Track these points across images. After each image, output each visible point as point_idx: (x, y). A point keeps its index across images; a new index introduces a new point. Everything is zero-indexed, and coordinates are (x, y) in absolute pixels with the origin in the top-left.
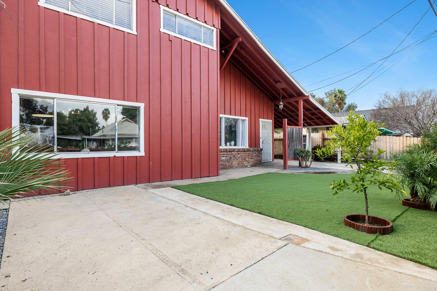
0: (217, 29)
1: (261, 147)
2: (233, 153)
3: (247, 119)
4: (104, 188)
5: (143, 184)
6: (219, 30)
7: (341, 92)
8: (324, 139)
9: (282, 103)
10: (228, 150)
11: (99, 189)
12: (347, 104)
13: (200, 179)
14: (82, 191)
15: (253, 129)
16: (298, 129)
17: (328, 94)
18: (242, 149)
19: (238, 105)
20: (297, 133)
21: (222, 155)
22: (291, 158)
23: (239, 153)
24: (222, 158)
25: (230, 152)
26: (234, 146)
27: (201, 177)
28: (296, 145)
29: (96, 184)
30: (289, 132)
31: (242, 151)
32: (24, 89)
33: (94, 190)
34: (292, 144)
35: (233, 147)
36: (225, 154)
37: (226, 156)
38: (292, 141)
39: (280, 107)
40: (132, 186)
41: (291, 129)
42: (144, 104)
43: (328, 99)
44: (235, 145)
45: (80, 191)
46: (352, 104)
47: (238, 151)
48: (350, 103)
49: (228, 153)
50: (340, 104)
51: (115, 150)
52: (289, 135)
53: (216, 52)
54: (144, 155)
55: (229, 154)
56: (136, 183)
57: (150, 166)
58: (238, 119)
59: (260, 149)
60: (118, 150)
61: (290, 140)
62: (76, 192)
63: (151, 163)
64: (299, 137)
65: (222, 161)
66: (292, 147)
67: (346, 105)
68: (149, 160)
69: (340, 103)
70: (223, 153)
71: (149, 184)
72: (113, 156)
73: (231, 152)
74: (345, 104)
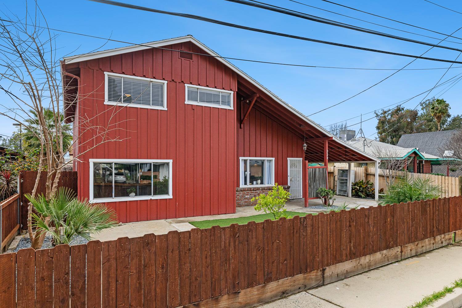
0: (234, 91)
1: (289, 185)
2: (257, 191)
3: (273, 159)
4: (143, 222)
5: (171, 219)
6: (236, 93)
7: (440, 102)
8: (367, 175)
9: (306, 145)
10: (252, 189)
11: (140, 222)
12: (452, 116)
13: (217, 216)
14: (129, 223)
15: (280, 168)
16: (322, 169)
17: (424, 105)
18: (267, 187)
19: (264, 146)
20: (321, 173)
21: (246, 194)
22: (313, 197)
23: (264, 191)
24: (246, 196)
25: (254, 190)
26: (260, 184)
27: (218, 214)
28: (320, 184)
29: (139, 219)
30: (310, 173)
31: (267, 190)
32: (96, 158)
33: (137, 222)
34: (314, 184)
35: (259, 186)
36: (249, 193)
37: (251, 195)
38: (314, 181)
39: (304, 148)
40: (163, 221)
41: (313, 170)
42: (172, 160)
43: (425, 111)
44: (262, 183)
45: (128, 223)
46: (458, 116)
47: (262, 190)
48: (456, 115)
49: (253, 191)
50: (439, 118)
51: (151, 195)
52: (310, 175)
53: (233, 112)
54: (172, 198)
55: (253, 193)
56: (166, 218)
57: (177, 206)
58: (264, 160)
59: (287, 187)
60: (153, 195)
61: (311, 180)
62: (126, 224)
63: (177, 204)
64: (323, 176)
65: (246, 199)
66: (314, 187)
67: (450, 118)
68: (176, 201)
69: (439, 116)
70: (247, 192)
71: (176, 219)
72: (150, 199)
73: (256, 190)
74: (449, 116)
